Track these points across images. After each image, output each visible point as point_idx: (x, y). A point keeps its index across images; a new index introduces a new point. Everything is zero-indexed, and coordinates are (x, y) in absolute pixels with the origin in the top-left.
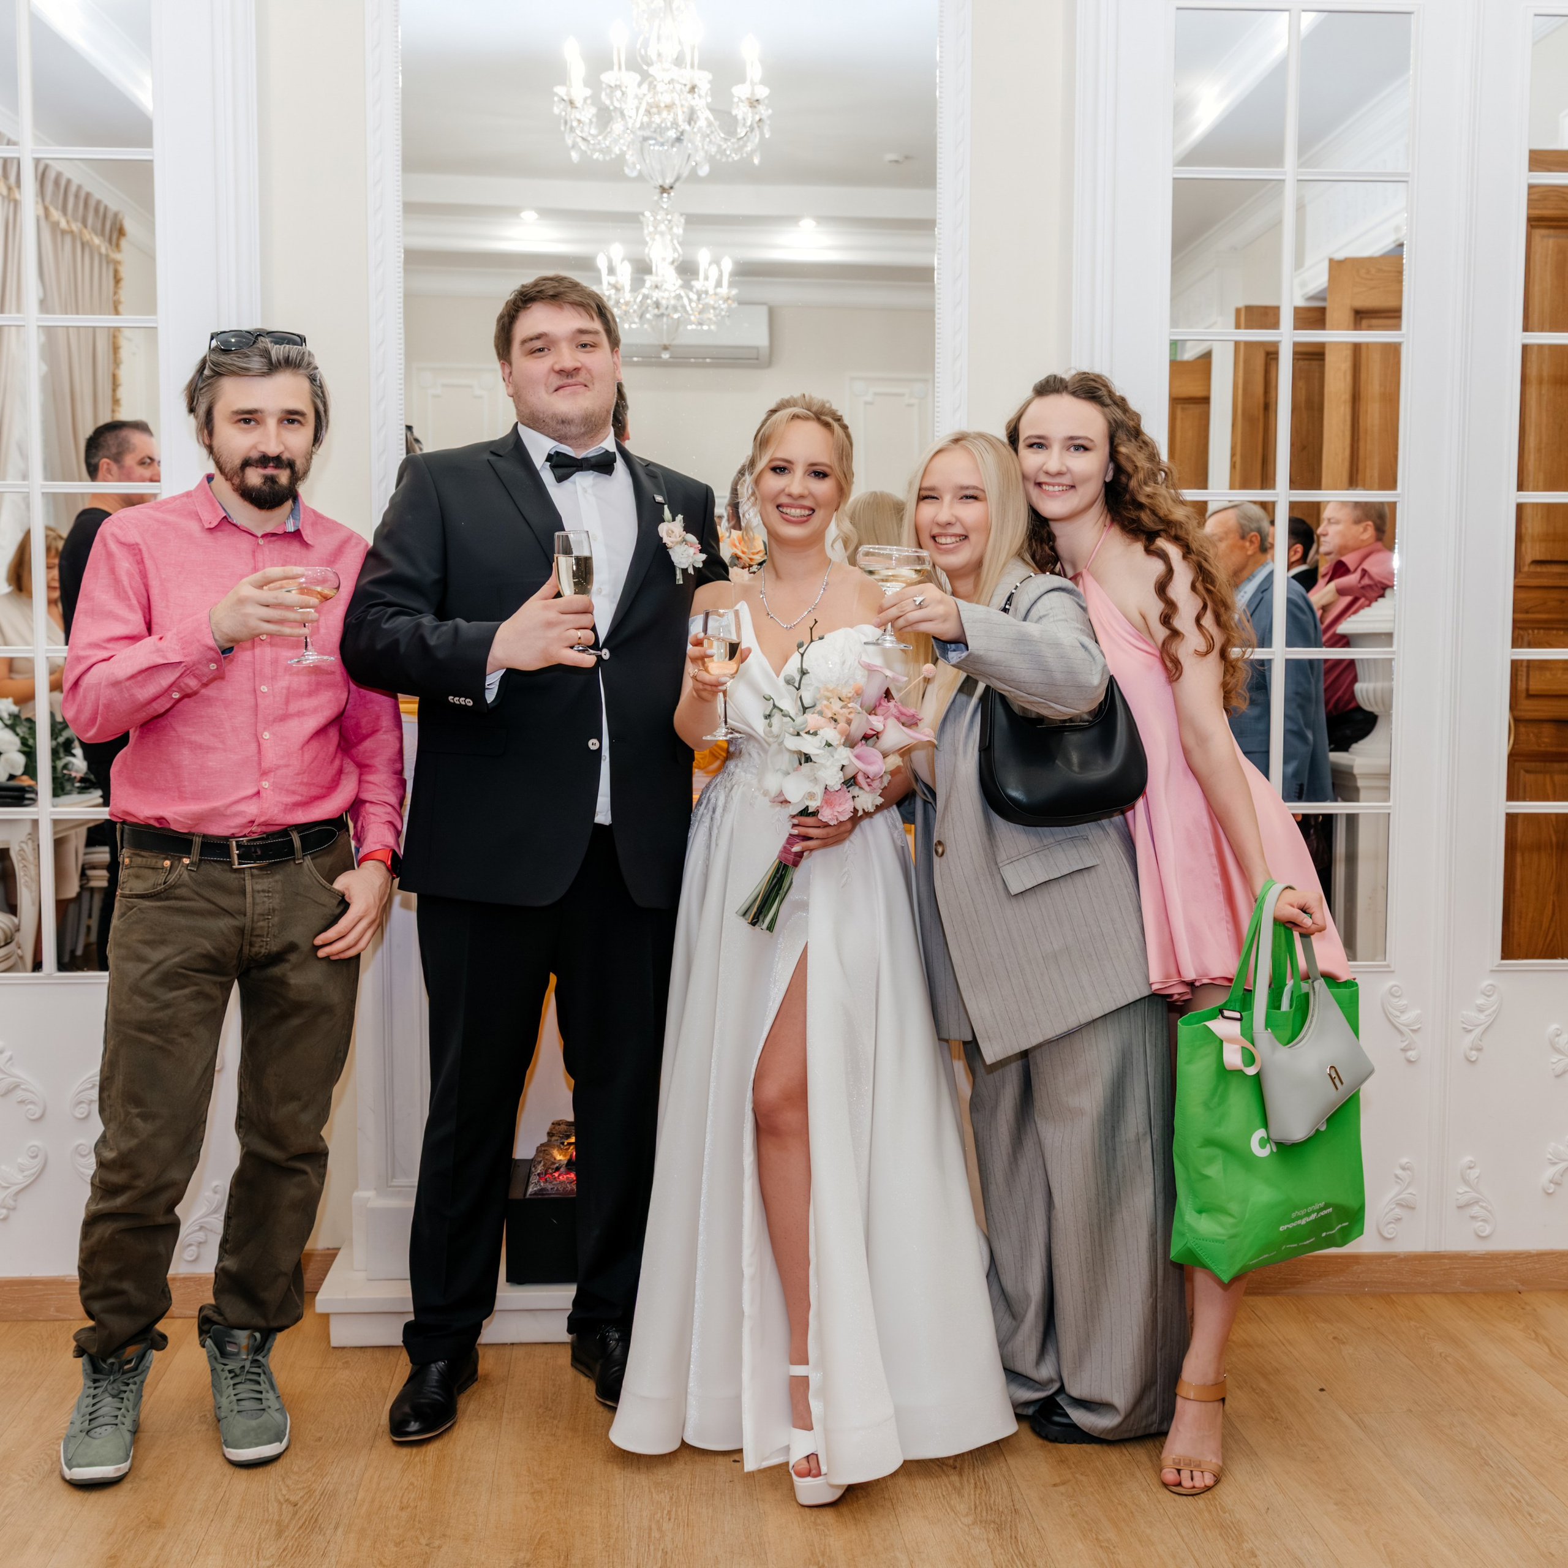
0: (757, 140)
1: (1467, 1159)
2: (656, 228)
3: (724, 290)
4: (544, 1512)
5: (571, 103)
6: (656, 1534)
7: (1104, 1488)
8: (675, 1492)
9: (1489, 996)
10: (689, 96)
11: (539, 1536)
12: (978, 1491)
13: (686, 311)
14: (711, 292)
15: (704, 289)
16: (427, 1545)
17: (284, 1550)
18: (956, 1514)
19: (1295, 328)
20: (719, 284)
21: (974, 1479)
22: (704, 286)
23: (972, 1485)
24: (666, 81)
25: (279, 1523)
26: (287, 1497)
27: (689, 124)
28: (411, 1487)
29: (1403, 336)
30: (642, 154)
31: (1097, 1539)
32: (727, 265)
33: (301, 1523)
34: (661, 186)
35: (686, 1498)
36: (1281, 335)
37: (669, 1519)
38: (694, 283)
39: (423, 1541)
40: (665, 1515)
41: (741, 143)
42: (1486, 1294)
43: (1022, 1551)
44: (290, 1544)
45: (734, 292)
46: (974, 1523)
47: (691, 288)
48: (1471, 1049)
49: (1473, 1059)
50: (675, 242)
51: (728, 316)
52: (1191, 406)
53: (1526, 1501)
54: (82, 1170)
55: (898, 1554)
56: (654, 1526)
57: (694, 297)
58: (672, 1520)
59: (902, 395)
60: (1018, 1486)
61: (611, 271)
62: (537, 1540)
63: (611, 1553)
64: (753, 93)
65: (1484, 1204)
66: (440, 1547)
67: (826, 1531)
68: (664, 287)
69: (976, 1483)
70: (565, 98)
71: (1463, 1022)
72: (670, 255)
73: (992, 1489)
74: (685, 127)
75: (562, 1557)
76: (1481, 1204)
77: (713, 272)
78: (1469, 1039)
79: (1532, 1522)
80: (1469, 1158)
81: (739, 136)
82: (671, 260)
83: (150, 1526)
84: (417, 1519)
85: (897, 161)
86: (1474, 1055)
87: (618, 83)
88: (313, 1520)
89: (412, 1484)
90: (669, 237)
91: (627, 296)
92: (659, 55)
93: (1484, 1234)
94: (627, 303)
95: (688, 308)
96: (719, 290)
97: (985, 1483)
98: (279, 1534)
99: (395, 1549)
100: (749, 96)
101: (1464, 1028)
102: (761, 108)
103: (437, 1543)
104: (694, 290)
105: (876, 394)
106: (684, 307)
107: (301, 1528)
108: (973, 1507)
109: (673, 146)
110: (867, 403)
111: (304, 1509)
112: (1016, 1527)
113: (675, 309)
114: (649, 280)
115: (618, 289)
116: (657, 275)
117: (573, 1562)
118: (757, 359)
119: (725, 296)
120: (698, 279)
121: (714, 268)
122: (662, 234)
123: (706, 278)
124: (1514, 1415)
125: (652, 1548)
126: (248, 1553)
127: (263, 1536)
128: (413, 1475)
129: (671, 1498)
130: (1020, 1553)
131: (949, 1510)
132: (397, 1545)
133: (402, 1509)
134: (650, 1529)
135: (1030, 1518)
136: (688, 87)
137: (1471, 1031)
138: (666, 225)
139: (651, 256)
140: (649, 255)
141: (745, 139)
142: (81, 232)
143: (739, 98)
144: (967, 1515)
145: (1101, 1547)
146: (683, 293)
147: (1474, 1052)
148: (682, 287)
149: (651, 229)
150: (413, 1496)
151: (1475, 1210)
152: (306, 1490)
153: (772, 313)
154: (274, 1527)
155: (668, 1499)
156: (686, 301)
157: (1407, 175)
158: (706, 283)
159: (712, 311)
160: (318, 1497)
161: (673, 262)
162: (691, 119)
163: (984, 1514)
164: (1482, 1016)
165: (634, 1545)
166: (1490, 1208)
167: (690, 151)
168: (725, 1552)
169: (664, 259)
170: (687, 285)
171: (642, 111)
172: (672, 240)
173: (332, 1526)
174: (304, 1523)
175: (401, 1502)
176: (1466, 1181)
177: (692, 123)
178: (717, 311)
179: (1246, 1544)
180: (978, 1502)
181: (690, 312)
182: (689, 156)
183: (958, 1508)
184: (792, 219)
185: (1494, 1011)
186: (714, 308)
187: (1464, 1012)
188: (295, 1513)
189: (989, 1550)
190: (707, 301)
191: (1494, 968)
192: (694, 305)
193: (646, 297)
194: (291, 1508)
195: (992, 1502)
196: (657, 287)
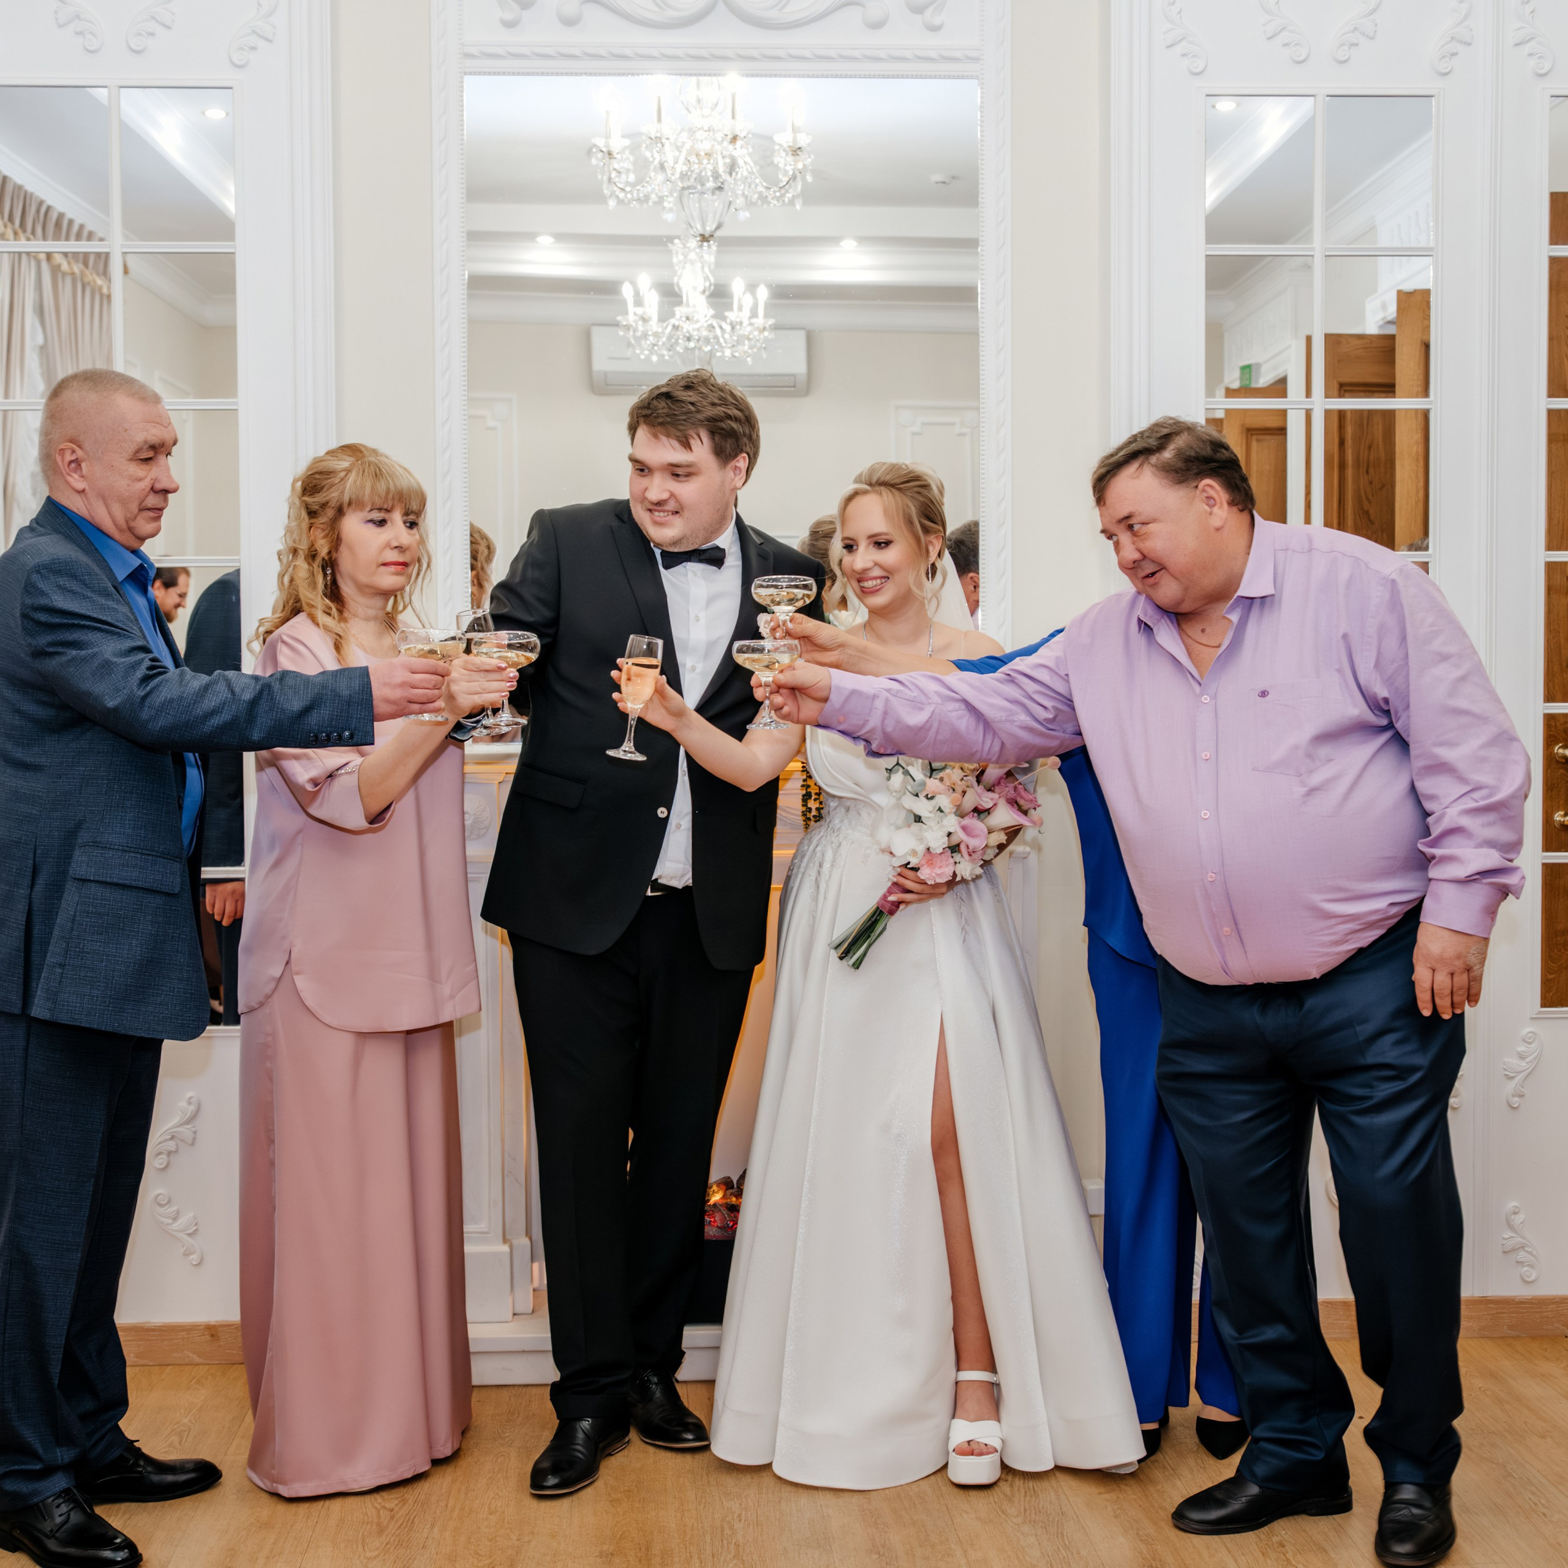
0: (799, 188)
1: (1512, 1204)
2: (686, 257)
3: (760, 321)
4: (623, 1515)
5: (610, 154)
6: (727, 1531)
7: (1147, 1496)
8: (744, 1500)
9: (1529, 1043)
10: (731, 147)
11: (620, 1533)
12: (1028, 1498)
13: (718, 343)
14: (746, 322)
15: (738, 320)
16: (518, 1540)
17: (387, 1544)
18: (1007, 1516)
19: (1327, 396)
20: (754, 314)
21: (1025, 1489)
22: (738, 316)
23: (1023, 1494)
24: (706, 128)
25: (378, 1524)
26: (383, 1504)
27: (731, 174)
28: (497, 1497)
29: (1431, 403)
30: (682, 203)
31: (1137, 1534)
32: (763, 293)
33: (398, 1525)
34: (701, 235)
35: (754, 1504)
36: (1313, 403)
37: (740, 1521)
38: (727, 314)
39: (514, 1537)
40: (735, 1518)
41: (783, 191)
42: (1533, 1338)
43: (1067, 1543)
44: (392, 1539)
45: (771, 321)
46: (1024, 1522)
47: (724, 319)
48: (1513, 1096)
49: (1516, 1106)
50: (706, 270)
51: (765, 348)
52: (1267, 437)
53: (1542, 1504)
54: (162, 1219)
55: (953, 1546)
56: (726, 1526)
57: (728, 328)
58: (743, 1521)
59: (953, 424)
60: (1065, 1494)
61: (639, 302)
62: (618, 1536)
63: (688, 1546)
64: (795, 140)
65: (1529, 1250)
66: (529, 1542)
67: (885, 1528)
68: (695, 319)
69: (1026, 1492)
70: (604, 149)
71: (1505, 1070)
72: (701, 284)
73: (1041, 1496)
74: (726, 177)
75: (643, 1549)
76: (1526, 1249)
77: (748, 301)
78: (1511, 1086)
79: (1545, 1519)
80: (1515, 1204)
81: (781, 185)
82: (702, 289)
83: (260, 1527)
84: (506, 1521)
85: (944, 183)
86: (1516, 1101)
87: (658, 135)
88: (410, 1522)
89: (497, 1494)
90: (700, 265)
91: (654, 326)
92: (699, 101)
93: (1529, 1280)
94: (656, 335)
95: (722, 340)
96: (754, 320)
97: (1034, 1491)
98: (381, 1531)
99: (489, 1544)
100: (791, 144)
101: (1506, 1075)
102: (803, 156)
103: (527, 1539)
104: (728, 321)
105: (924, 424)
106: (716, 337)
107: (399, 1527)
108: (1023, 1510)
109: (713, 193)
110: (914, 434)
111: (400, 1514)
112: (1062, 1525)
113: (707, 341)
114: (679, 311)
115: (645, 320)
116: (688, 305)
117: (653, 1552)
118: (794, 387)
119: (761, 327)
120: (731, 309)
121: (748, 296)
122: (692, 263)
123: (740, 309)
124: (1543, 1437)
125: (725, 1542)
126: (354, 1546)
127: (365, 1533)
128: (498, 1488)
129: (741, 1504)
130: (1065, 1545)
131: (1000, 1513)
132: (490, 1540)
133: (491, 1513)
134: (722, 1527)
135: (1075, 1518)
136: (730, 136)
137: (1513, 1077)
138: (697, 253)
139: (681, 285)
140: (678, 284)
141: (787, 187)
142: (82, 273)
143: (780, 145)
144: (1017, 1516)
145: (1141, 1540)
146: (715, 324)
147: (1517, 1099)
148: (714, 317)
149: (681, 257)
150: (500, 1504)
151: (1522, 1255)
152: (399, 1499)
153: (811, 340)
154: (375, 1527)
155: (737, 1505)
156: (718, 332)
157: (1431, 249)
158: (741, 314)
159: (746, 342)
160: (412, 1505)
161: (704, 292)
162: (732, 168)
163: (1033, 1516)
164: (1523, 1064)
165: (708, 1539)
166: (1535, 1253)
167: (731, 199)
168: (793, 1545)
169: (695, 288)
170: (720, 316)
171: (682, 159)
172: (703, 267)
173: (428, 1526)
174: (402, 1524)
175: (489, 1508)
176: (1511, 1227)
177: (734, 174)
178: (753, 343)
179: (1275, 1537)
180: (1027, 1507)
181: (724, 345)
182: (730, 203)
183: (1009, 1511)
184: (833, 240)
185: (1536, 1058)
186: (749, 339)
187: (1506, 1060)
188: (392, 1517)
189: (1036, 1543)
190: (741, 332)
191: (1534, 1016)
192: (727, 336)
193: (676, 328)
194: (387, 1513)
195: (1041, 1506)
196: (688, 318)
